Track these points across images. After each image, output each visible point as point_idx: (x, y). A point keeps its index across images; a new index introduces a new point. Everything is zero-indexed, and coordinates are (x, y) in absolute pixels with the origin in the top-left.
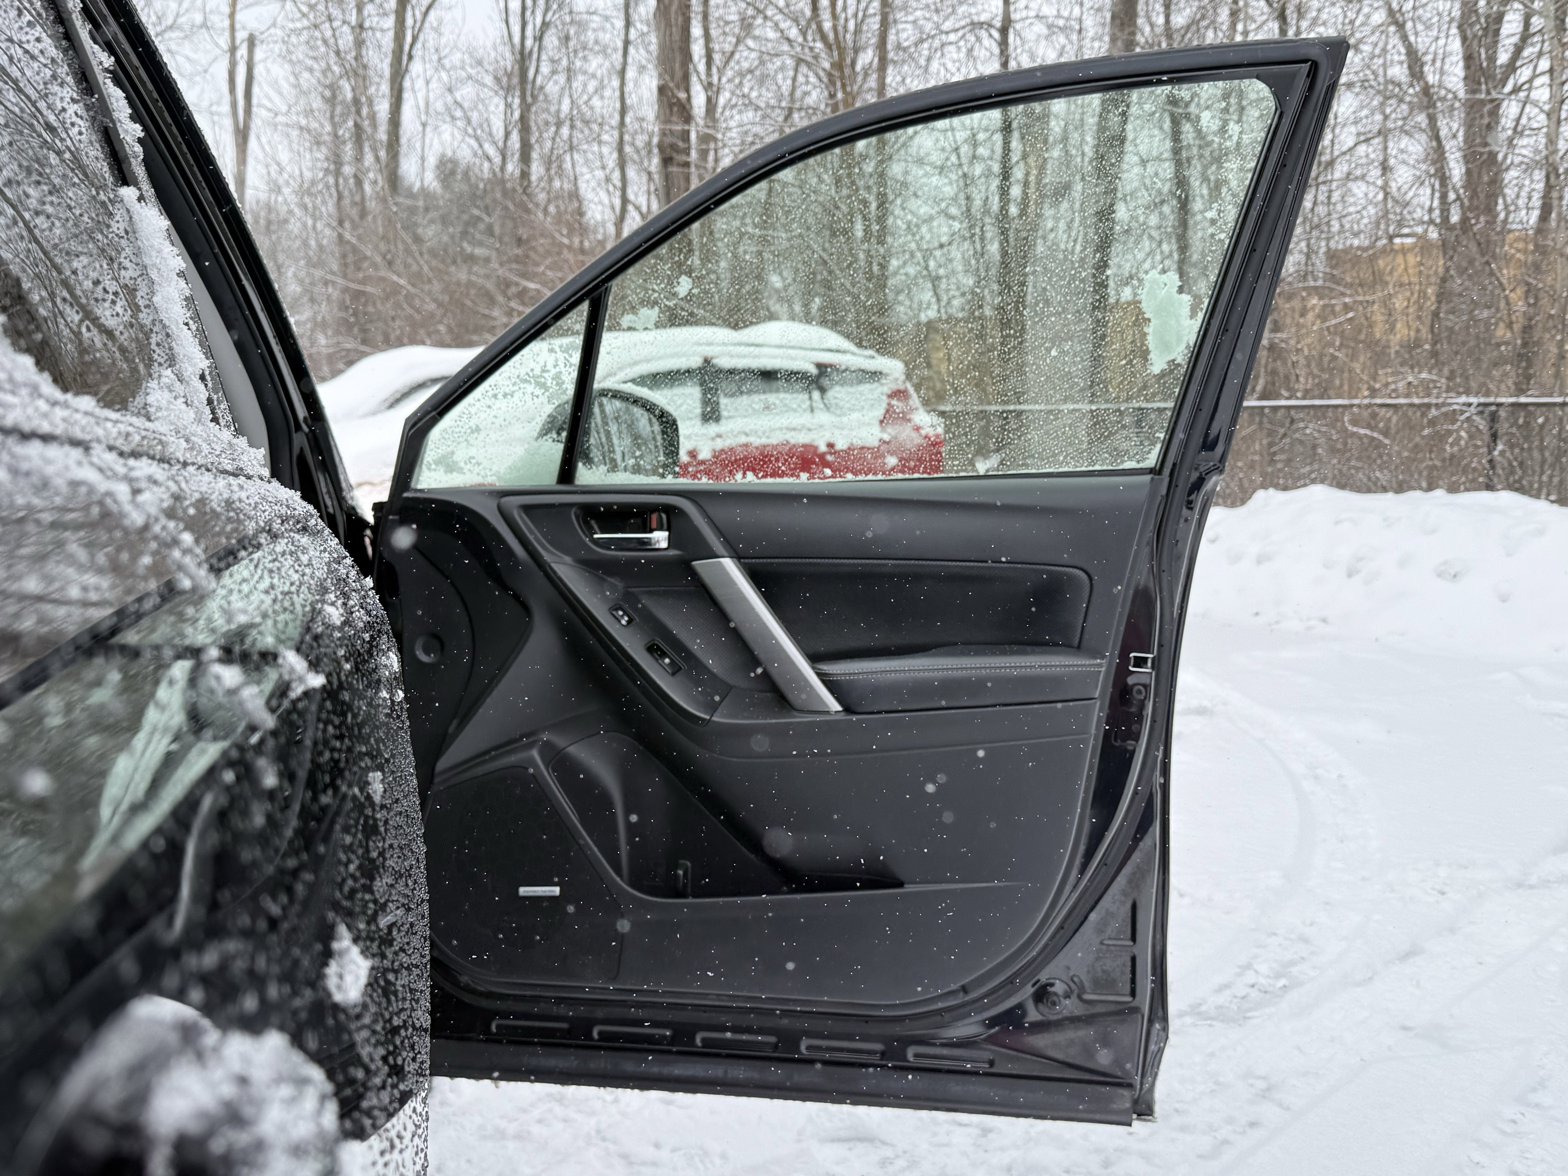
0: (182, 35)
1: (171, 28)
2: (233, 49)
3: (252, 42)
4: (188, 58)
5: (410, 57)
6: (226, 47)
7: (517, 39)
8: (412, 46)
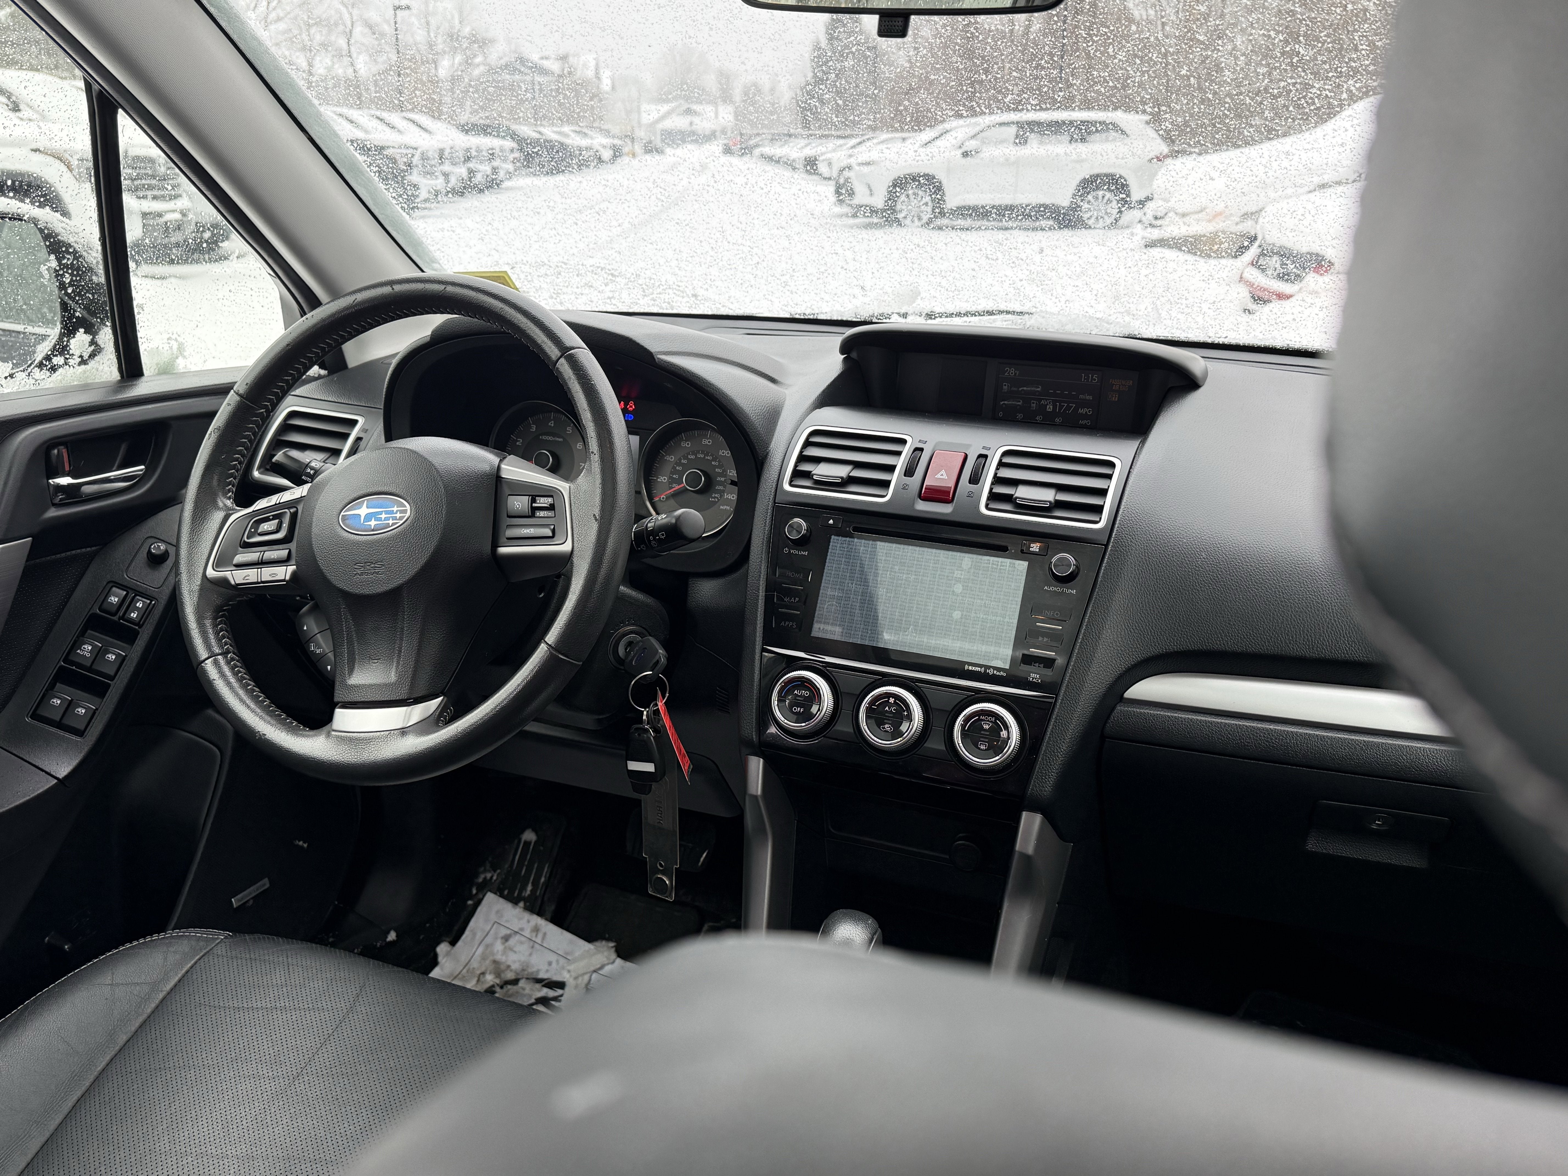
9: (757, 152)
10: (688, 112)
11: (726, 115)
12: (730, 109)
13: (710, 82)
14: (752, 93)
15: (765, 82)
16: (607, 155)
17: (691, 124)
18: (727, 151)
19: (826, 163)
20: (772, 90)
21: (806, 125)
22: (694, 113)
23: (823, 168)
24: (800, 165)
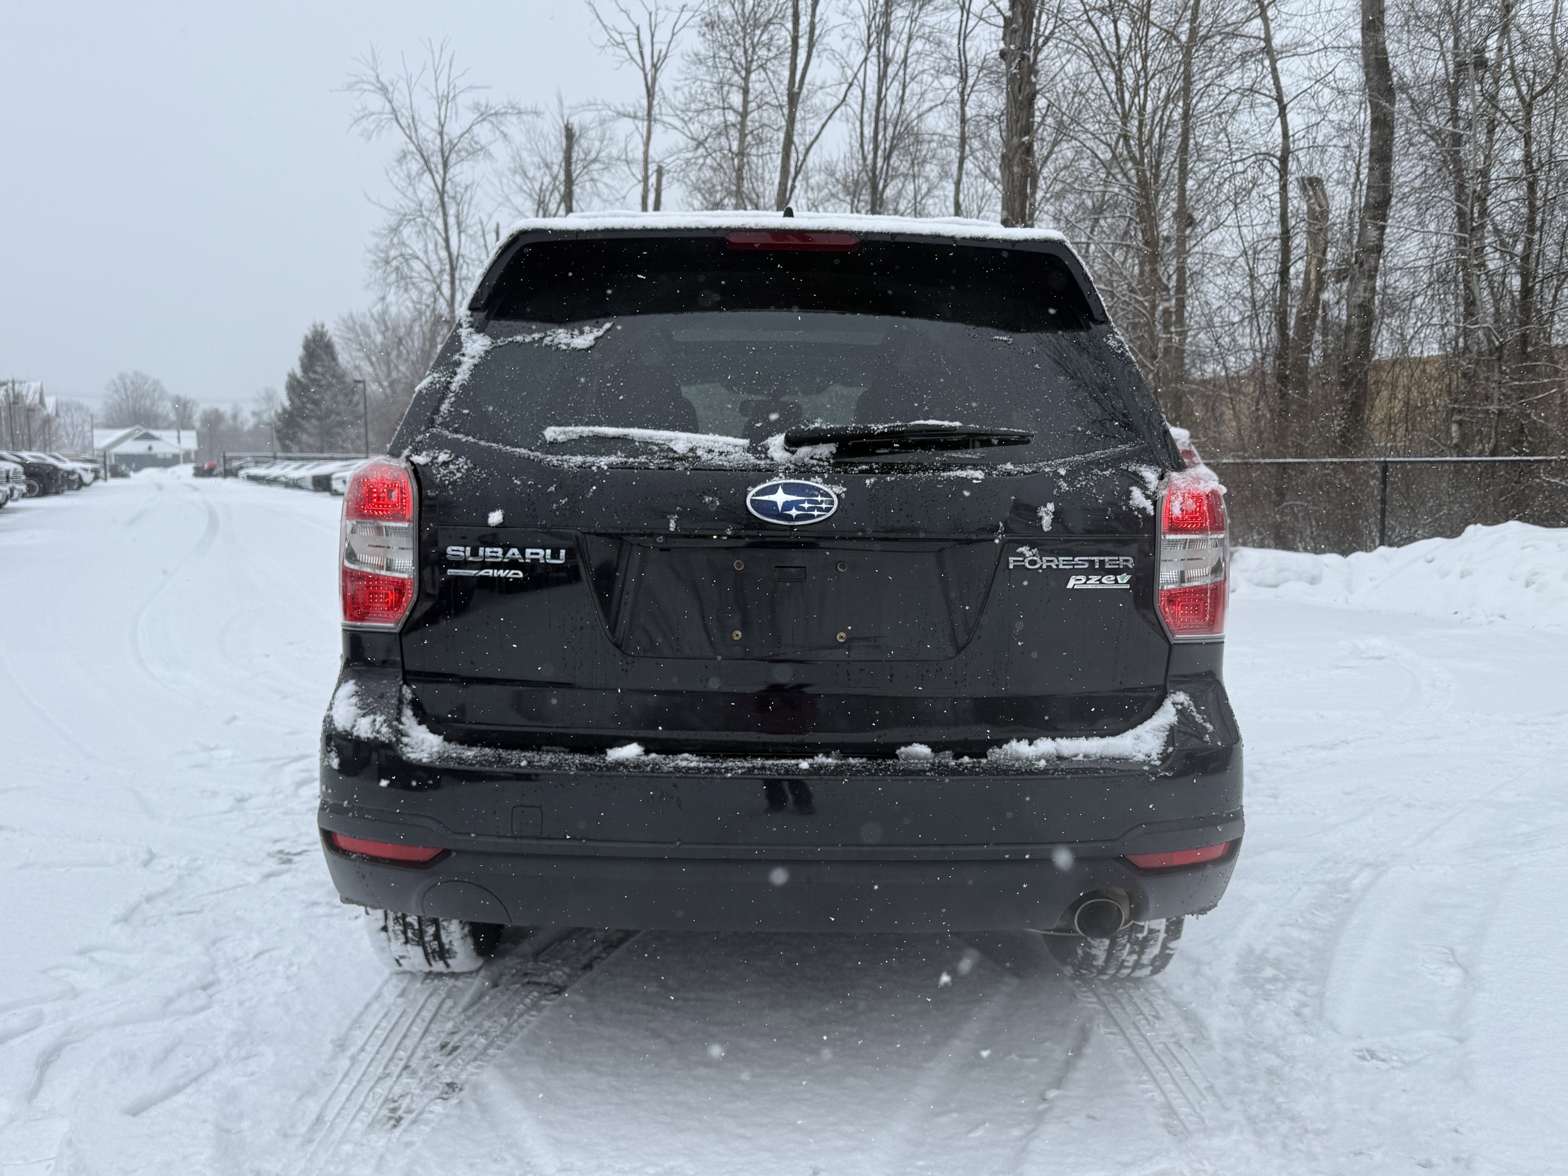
0: (602, 166)
1: (594, 161)
2: (646, 179)
3: (660, 172)
4: (606, 185)
5: (793, 187)
6: (640, 177)
7: (869, 161)
8: (794, 180)
9: (242, 473)
10: (147, 437)
11: (189, 441)
12: (193, 434)
13: (166, 408)
14: (213, 420)
15: (226, 409)
16: (88, 477)
17: (150, 448)
18: (200, 473)
19: (340, 481)
20: (235, 417)
21: (286, 448)
22: (153, 438)
23: (336, 485)
24: (309, 484)
